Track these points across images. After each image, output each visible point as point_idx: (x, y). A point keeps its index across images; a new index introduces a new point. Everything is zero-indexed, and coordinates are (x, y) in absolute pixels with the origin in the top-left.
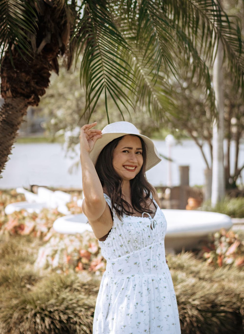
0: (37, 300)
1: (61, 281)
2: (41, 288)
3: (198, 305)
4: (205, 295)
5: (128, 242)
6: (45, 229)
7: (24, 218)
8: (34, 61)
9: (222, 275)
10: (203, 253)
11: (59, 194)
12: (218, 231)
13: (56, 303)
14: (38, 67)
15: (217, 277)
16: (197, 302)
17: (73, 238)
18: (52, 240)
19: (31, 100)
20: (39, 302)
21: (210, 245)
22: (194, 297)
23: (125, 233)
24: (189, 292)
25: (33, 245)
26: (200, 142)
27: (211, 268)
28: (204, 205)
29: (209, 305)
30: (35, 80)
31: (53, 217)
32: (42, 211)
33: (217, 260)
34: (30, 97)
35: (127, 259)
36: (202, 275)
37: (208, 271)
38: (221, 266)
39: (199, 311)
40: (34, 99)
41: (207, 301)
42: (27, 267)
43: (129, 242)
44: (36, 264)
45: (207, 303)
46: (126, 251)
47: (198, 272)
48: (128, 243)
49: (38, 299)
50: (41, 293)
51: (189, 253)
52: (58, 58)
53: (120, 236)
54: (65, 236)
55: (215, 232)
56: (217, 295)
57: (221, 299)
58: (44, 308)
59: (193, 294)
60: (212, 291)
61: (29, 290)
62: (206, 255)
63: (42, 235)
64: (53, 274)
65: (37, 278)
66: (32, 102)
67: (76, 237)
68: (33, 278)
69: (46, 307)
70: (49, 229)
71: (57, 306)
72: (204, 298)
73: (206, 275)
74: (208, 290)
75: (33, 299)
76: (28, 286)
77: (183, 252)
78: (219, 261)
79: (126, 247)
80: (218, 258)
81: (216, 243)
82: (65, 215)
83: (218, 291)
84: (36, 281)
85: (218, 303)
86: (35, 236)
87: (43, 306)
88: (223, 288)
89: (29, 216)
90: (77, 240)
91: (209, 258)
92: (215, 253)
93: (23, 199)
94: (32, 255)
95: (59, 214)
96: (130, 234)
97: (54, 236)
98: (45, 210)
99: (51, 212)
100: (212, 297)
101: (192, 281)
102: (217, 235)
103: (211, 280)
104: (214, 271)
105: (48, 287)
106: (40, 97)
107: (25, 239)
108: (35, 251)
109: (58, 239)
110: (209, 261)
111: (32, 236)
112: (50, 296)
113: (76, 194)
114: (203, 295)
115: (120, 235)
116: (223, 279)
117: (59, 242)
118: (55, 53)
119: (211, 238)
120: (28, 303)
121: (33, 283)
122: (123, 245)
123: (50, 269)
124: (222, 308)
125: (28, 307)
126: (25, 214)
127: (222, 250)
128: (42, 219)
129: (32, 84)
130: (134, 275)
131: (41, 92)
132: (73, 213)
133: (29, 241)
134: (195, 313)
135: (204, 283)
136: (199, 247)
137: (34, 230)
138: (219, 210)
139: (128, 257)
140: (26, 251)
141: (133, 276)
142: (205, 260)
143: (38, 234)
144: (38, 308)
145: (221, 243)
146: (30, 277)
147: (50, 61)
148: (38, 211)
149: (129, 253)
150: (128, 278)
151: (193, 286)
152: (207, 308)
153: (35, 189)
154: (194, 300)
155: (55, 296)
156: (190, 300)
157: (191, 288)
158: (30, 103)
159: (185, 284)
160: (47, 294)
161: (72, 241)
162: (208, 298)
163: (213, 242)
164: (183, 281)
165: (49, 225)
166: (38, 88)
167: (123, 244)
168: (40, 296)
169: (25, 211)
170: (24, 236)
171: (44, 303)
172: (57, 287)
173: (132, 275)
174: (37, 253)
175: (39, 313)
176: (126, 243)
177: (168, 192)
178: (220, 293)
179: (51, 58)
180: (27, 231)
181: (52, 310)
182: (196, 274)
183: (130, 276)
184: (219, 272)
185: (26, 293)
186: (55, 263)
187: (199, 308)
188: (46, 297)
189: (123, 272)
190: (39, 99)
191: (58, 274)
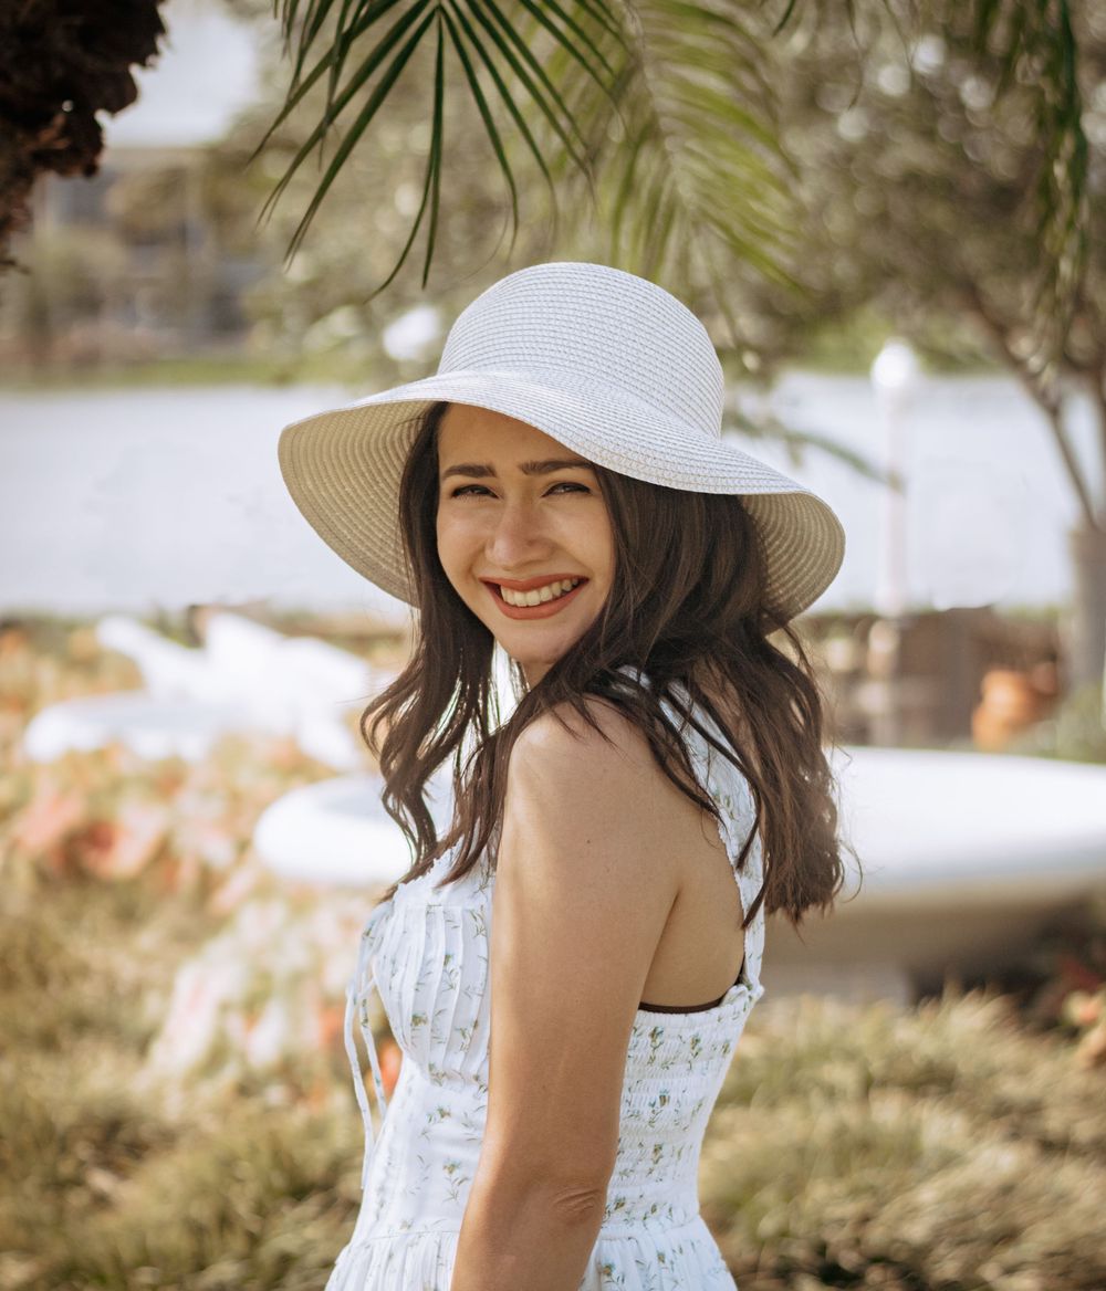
0: (137, 1266)
1: (278, 1159)
2: (164, 1196)
4: (1073, 1243)
6: (218, 850)
7: (116, 787)
10: (1064, 997)
13: (244, 1279)
16: (1025, 1284)
18: (252, 916)
19: (49, 137)
20: (146, 1275)
21: (1098, 952)
22: (1010, 1254)
24: (985, 1222)
25: (148, 938)
31: (266, 786)
32: (215, 752)
34: (47, 119)
36: (1054, 1122)
37: (1086, 1099)
40: (66, 131)
41: (1081, 1274)
42: (99, 1076)
44: (158, 1051)
47: (1034, 1109)
49: (145, 1257)
50: (161, 1226)
51: (985, 997)
59: (1005, 1237)
61: (101, 1202)
62: (1077, 1008)
63: (208, 882)
64: (243, 1111)
65: (145, 1132)
66: (58, 154)
68: (124, 1135)
70: (241, 847)
72: (1067, 1261)
73: (1074, 1121)
74: (1092, 1213)
75: (118, 1259)
76: (101, 1180)
77: (949, 991)
82: (332, 774)
84: (138, 1150)
86: (169, 887)
89: (141, 779)
91: (1090, 1025)
93: (130, 677)
94: (138, 991)
95: (299, 768)
97: (260, 892)
98: (229, 746)
99: (261, 754)
101: (997, 1160)
103: (1101, 1154)
105: (203, 1190)
106: (102, 117)
107: (110, 902)
108: (155, 971)
109: (278, 915)
111: (151, 884)
112: (213, 1239)
114: (1057, 1241)
117: (286, 927)
120: (87, 1283)
121: (124, 1160)
123: (229, 1075)
126: (123, 766)
128: (206, 793)
131: (109, 90)
133: (128, 916)
135: (1066, 1175)
136: (1041, 962)
137: (163, 854)
140: (111, 983)
142: (1074, 1035)
143: (187, 876)
146: (113, 1127)
148: (192, 747)
151: (1007, 1190)
154: (1010, 1270)
155: (237, 1244)
156: (989, 1271)
157: (991, 1201)
158: (46, 160)
159: (957, 1178)
160: (195, 1230)
161: (348, 924)
162: (1088, 1262)
164: (949, 1160)
165: (241, 829)
166: (91, 64)
168: (155, 1241)
169: (128, 747)
170: (108, 886)
171: (178, 1282)
172: (253, 1189)
174: (167, 989)
177: (882, 645)
180: (126, 858)
182: (1017, 1119)
185: (84, 1217)
186: (264, 1043)
188: (189, 1246)
190: (96, 131)
191: (268, 1111)
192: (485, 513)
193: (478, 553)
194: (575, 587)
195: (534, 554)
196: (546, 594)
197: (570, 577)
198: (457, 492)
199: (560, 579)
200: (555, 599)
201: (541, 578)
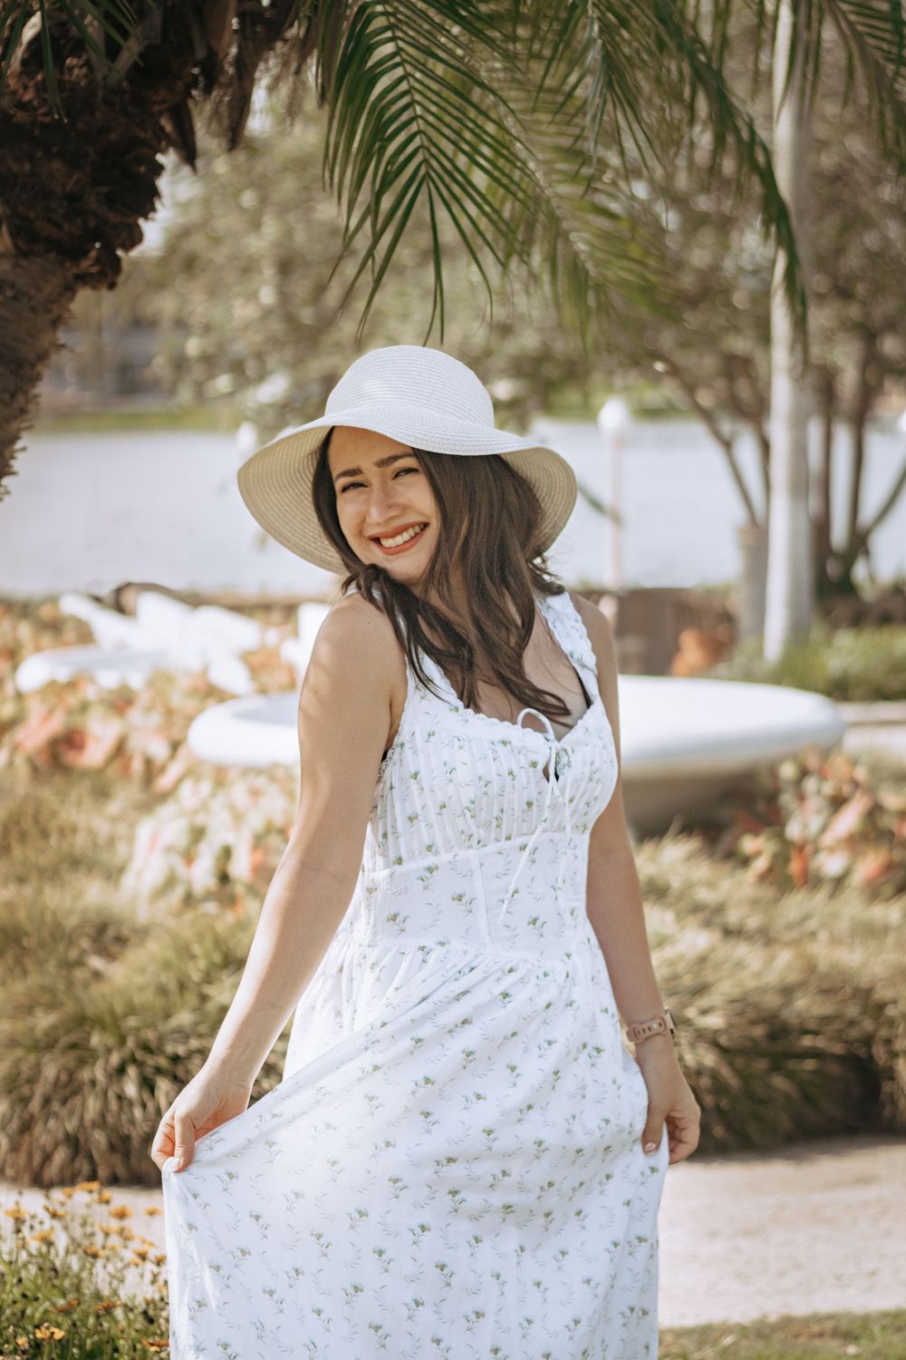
0: (126, 1015)
1: (218, 942)
2: (142, 971)
3: (716, 1032)
4: (746, 994)
5: (439, 811)
6: (159, 750)
7: (84, 707)
8: (98, 114)
9: (806, 918)
10: (738, 838)
11: (212, 618)
12: (795, 757)
13: (196, 1024)
14: (113, 136)
15: (790, 927)
16: (715, 1021)
17: (261, 782)
18: (186, 790)
19: (86, 264)
20: (132, 1022)
21: (761, 807)
22: (704, 1002)
23: (433, 771)
24: (688, 981)
25: (114, 807)
26: (726, 427)
27: (767, 892)
28: (740, 659)
29: (759, 1031)
30: (104, 190)
31: (190, 705)
32: (151, 683)
33: (787, 860)
34: (85, 253)
35: (428, 875)
36: (733, 917)
37: (755, 903)
38: (803, 886)
39: (724, 1051)
40: (97, 261)
41: (751, 1014)
42: (92, 894)
43: (444, 810)
44: (128, 881)
45: (754, 1023)
46: (427, 842)
47: (720, 909)
48: (440, 814)
49: (132, 1010)
50: (141, 989)
52: (191, 104)
53: (412, 777)
54: (233, 775)
55: (782, 760)
56: (788, 991)
57: (805, 1006)
58: (153, 1045)
59: (701, 990)
60: (772, 978)
61: (97, 975)
62: (749, 844)
63: (151, 770)
64: (189, 916)
65: (125, 931)
66: (91, 275)
67: (272, 778)
68: (111, 933)
69: (161, 1039)
70: (175, 746)
71: (200, 1036)
72: (742, 1005)
73: (747, 916)
74: (758, 975)
75: (112, 1011)
76: (96, 962)
78: (794, 867)
79: (430, 826)
80: (794, 854)
81: (787, 799)
82: (233, 697)
83: (793, 978)
84: (121, 941)
85: (794, 1021)
86: (126, 769)
87: (150, 1036)
88: (811, 968)
89: (102, 701)
90: (273, 790)
91: (758, 854)
92: (781, 836)
93: (85, 636)
94: (111, 842)
95: (212, 693)
96: (451, 781)
97: (192, 773)
98: (161, 679)
99: (184, 683)
100: (772, 1001)
101: (695, 940)
102: (788, 771)
103: (766, 937)
104: (776, 901)
105: (167, 965)
106: (120, 253)
107: (87, 783)
108: (122, 829)
109: (206, 787)
110: (760, 864)
111: (113, 772)
112: (175, 998)
113: (276, 616)
114: (736, 992)
115: (415, 776)
116: (813, 935)
117: (213, 795)
118: (180, 85)
119: (766, 782)
120: (92, 1028)
121: (114, 949)
122: (420, 818)
123: (176, 896)
124: (807, 1041)
125: (96, 1040)
126: (90, 692)
127: (805, 826)
128: (149, 709)
129: (92, 202)
130: (449, 942)
131: (124, 235)
132: (263, 691)
133: (102, 793)
134: (709, 1059)
135: (742, 950)
136: (724, 814)
137: (120, 750)
138: (792, 674)
139: (430, 870)
140: (92, 833)
141: (442, 944)
142: (745, 861)
143: (137, 766)
144: (130, 1043)
145: (801, 798)
146: (102, 928)
147: (161, 113)
148: (136, 681)
149: (436, 853)
150: (422, 948)
151: (702, 960)
152: (753, 1040)
153: (128, 598)
154: (704, 1012)
155: (191, 999)
156: (691, 1013)
157: (692, 966)
158: (83, 279)
160: (162, 991)
161: (255, 793)
162: (756, 1006)
163: (773, 797)
164: (665, 940)
165: (175, 733)
166: (113, 218)
167: (419, 810)
168: (138, 999)
169: (92, 680)
170: (85, 773)
171: (153, 1026)
172: (202, 964)
173: (437, 941)
174: (131, 839)
175: (134, 1060)
176: (432, 810)
177: (608, 609)
178: (802, 985)
179: (163, 102)
180: (94, 754)
181: (181, 1050)
182: (710, 915)
183: (429, 943)
184: (795, 905)
185: (86, 986)
186: (199, 875)
187: (723, 1040)
188: (159, 1003)
189: (407, 925)
190: (117, 262)
191: (205, 915)
192: (364, 496)
193: (362, 522)
194: (422, 530)
195: (393, 513)
196: (406, 536)
197: (419, 524)
198: (345, 489)
199: (412, 525)
200: (412, 538)
201: (401, 526)
